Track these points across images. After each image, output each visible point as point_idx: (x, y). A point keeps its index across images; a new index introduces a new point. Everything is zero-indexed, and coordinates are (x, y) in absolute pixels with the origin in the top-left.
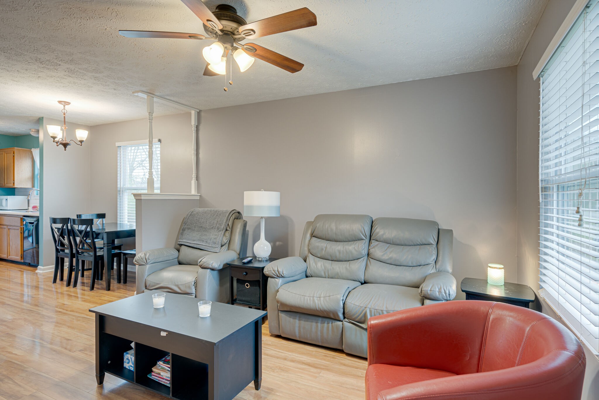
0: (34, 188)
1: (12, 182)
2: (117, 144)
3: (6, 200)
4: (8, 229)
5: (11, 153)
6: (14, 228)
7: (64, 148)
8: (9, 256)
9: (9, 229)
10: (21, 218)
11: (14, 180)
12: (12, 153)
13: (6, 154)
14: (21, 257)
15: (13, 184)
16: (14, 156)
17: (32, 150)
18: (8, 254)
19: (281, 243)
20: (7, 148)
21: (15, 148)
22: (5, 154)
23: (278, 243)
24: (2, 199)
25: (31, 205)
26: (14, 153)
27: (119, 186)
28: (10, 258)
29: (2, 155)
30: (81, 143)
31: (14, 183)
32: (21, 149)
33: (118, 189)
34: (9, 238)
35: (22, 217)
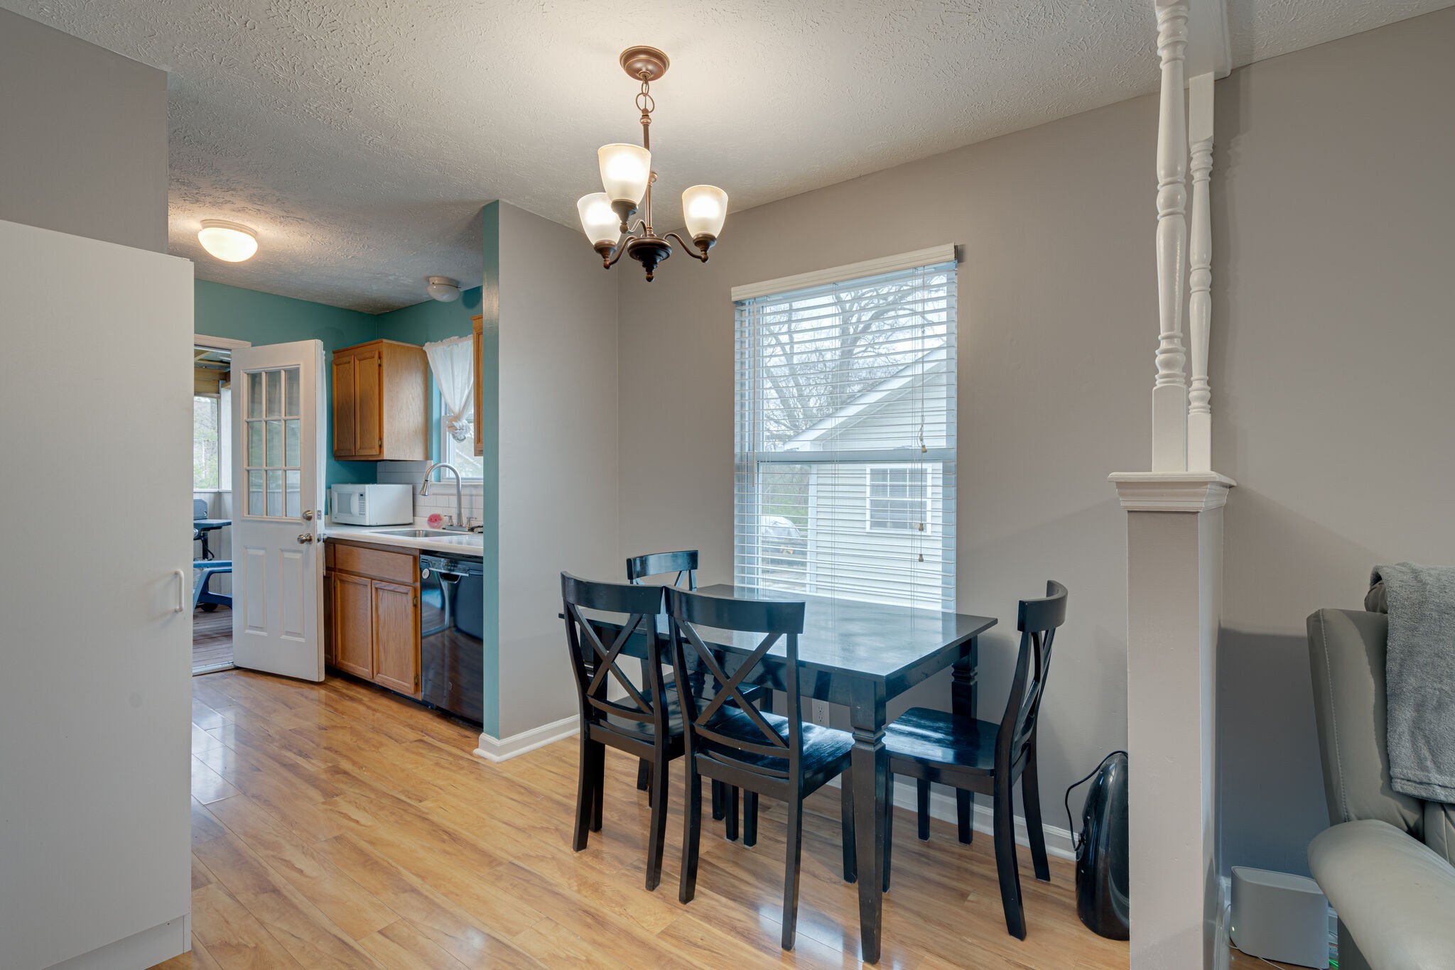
0: (428, 461)
1: (377, 443)
2: (737, 293)
3: (362, 495)
4: (374, 590)
5: (373, 357)
6: (393, 587)
7: (643, 272)
8: (378, 673)
9: (377, 589)
10: (415, 559)
11: (381, 439)
12: (377, 356)
13: (359, 360)
14: (416, 684)
15: (377, 448)
16: (380, 365)
17: (424, 348)
18: (376, 666)
20: (359, 345)
21: (385, 341)
22: (357, 362)
24: (351, 495)
25: (425, 511)
26: (380, 358)
27: (737, 450)
28: (379, 679)
29: (347, 366)
30: (705, 250)
31: (381, 446)
32: (398, 346)
33: (737, 460)
34: (378, 616)
35: (417, 553)
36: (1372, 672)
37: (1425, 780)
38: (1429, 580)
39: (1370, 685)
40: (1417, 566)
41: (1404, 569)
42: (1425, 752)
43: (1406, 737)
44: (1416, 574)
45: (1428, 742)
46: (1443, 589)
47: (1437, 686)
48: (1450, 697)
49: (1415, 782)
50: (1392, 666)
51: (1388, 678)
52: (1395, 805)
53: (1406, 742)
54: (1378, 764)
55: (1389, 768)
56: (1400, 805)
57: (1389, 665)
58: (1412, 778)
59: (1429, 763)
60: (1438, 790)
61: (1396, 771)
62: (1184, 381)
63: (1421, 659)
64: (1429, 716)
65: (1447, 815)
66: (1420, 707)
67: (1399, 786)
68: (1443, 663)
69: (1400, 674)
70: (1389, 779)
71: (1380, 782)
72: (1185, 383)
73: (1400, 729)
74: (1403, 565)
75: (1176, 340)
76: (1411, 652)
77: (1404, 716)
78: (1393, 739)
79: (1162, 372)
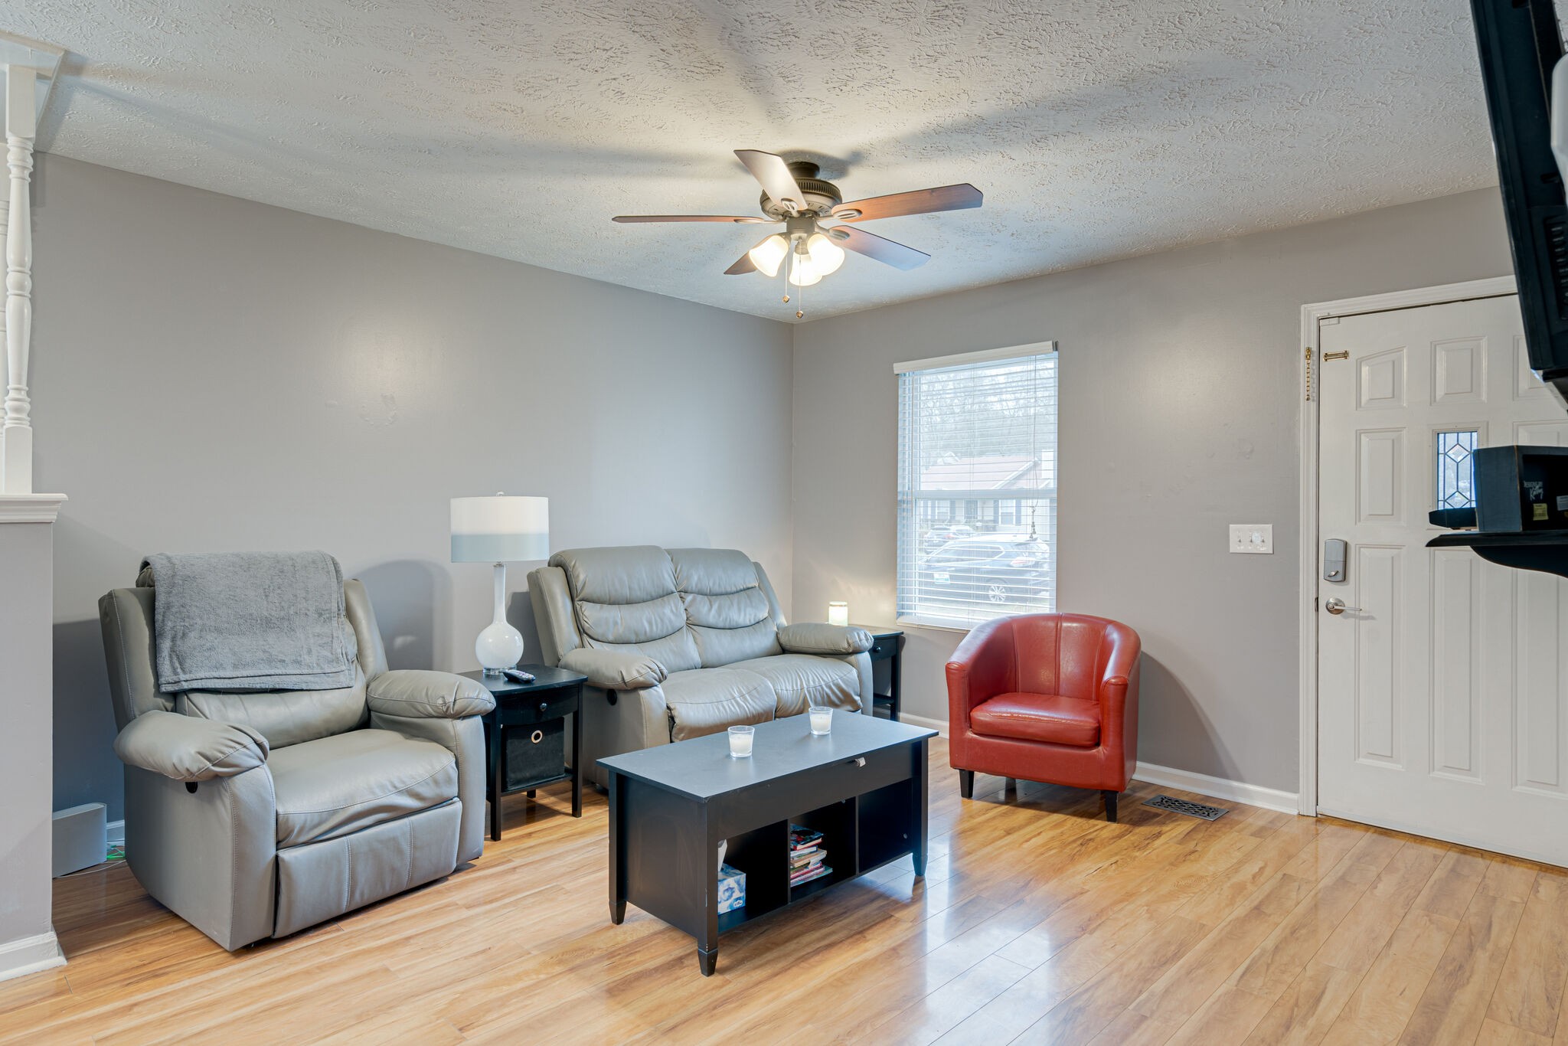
19: (409, 639)
23: (399, 641)
36: (147, 624)
37: (177, 680)
38: (176, 562)
39: (146, 632)
40: (169, 553)
41: (163, 557)
42: (177, 665)
43: (167, 658)
44: (169, 559)
45: (178, 658)
46: (184, 566)
47: (182, 624)
48: (189, 629)
49: (172, 683)
50: (159, 617)
51: (156, 625)
52: (160, 701)
53: (167, 662)
54: (152, 680)
55: (158, 680)
56: (163, 701)
57: (157, 617)
58: (171, 681)
59: (179, 670)
60: (184, 683)
61: (162, 680)
62: (29, 424)
63: (174, 610)
64: (179, 642)
65: (188, 698)
66: (173, 639)
67: (163, 689)
68: (185, 610)
69: (163, 620)
70: (158, 685)
71: (153, 690)
72: (30, 426)
73: (163, 655)
74: (161, 554)
75: (23, 392)
76: (168, 606)
77: (165, 646)
78: (160, 661)
79: (11, 415)
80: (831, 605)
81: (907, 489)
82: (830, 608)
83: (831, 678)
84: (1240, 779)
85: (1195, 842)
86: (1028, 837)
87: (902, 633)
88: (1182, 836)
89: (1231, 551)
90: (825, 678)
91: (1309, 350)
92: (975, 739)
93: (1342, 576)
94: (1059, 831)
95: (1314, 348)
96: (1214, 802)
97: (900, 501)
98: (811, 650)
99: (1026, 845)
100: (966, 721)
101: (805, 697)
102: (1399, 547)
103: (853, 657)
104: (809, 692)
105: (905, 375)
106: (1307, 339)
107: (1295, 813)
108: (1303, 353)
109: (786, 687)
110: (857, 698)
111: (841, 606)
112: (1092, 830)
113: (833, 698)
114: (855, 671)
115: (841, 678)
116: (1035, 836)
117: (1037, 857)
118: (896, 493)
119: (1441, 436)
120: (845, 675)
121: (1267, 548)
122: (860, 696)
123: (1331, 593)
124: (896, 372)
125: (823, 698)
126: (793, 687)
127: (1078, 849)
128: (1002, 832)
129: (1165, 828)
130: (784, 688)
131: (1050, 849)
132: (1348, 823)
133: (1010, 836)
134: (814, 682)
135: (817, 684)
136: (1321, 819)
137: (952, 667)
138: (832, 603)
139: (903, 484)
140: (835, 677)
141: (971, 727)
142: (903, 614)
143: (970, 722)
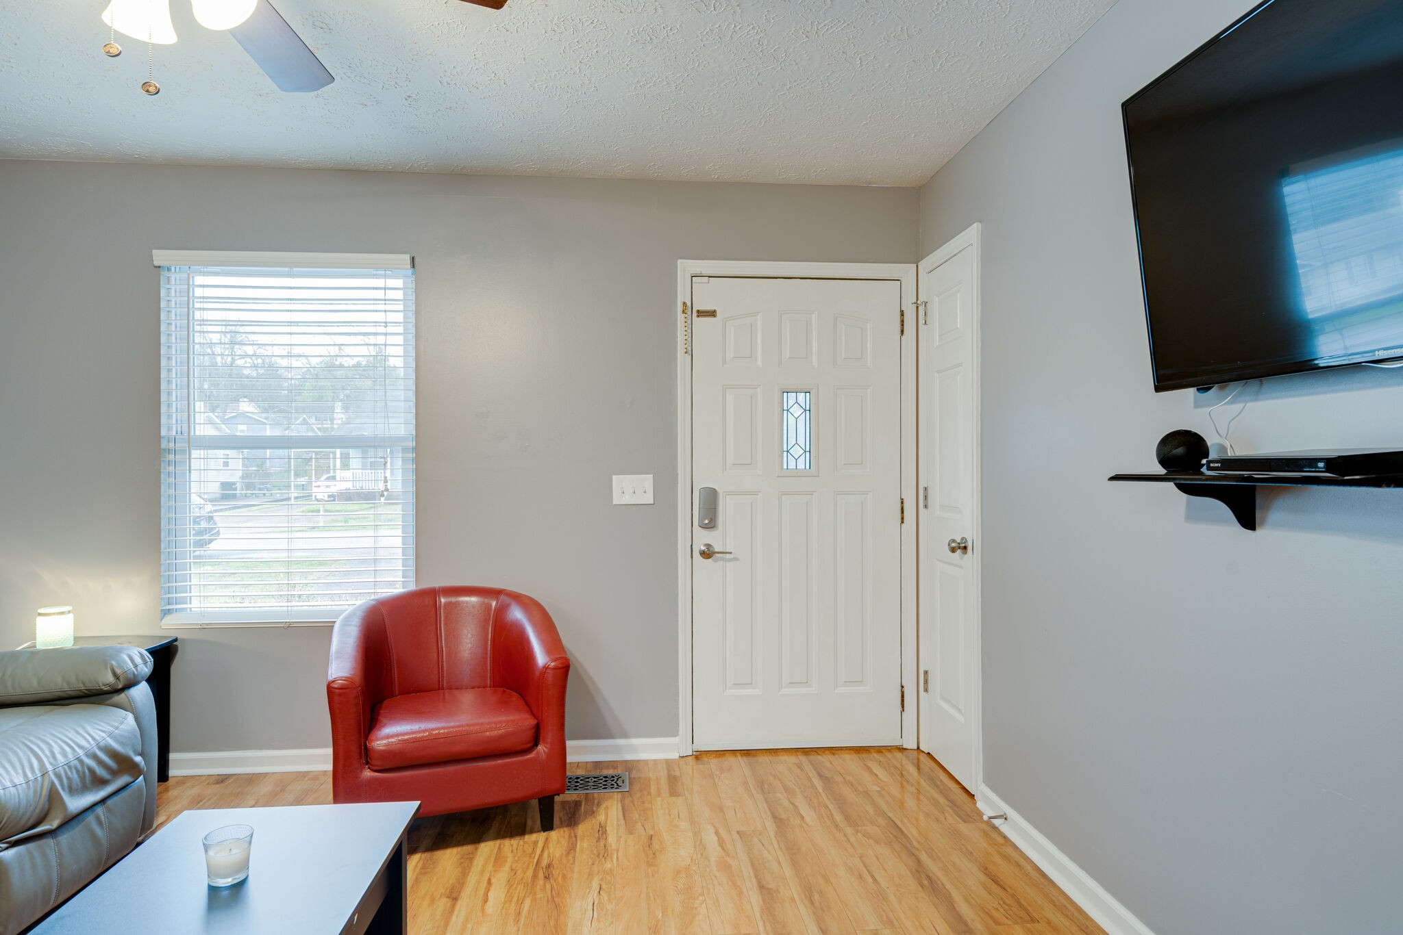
80: (40, 614)
81: (174, 433)
82: (39, 619)
83: (94, 739)
84: (625, 735)
85: (639, 824)
86: (481, 893)
87: (176, 640)
88: (622, 822)
89: (614, 503)
90: (84, 743)
91: (684, 304)
92: (376, 779)
93: (710, 522)
94: (506, 868)
95: (689, 304)
96: (608, 768)
97: (164, 450)
98: (30, 698)
99: (490, 907)
100: (361, 758)
101: (53, 784)
102: (756, 494)
103: (123, 695)
104: (58, 776)
105: (169, 269)
106: (682, 296)
107: (677, 757)
108: (680, 307)
109: (12, 781)
110: (138, 759)
111: (62, 613)
112: (538, 852)
113: (101, 772)
114: (130, 717)
115: (110, 735)
116: (488, 890)
117: (517, 921)
118: (159, 437)
119: (785, 394)
120: (117, 728)
121: (649, 499)
122: (141, 754)
123: (703, 538)
124: (156, 263)
125: (82, 778)
126: (25, 775)
127: (548, 887)
128: (444, 900)
129: (601, 817)
130: (9, 784)
131: (520, 903)
132: (718, 753)
133: (459, 902)
134: (64, 754)
135: (71, 757)
136: (699, 756)
137: (336, 686)
138: (40, 611)
139: (170, 425)
140: (99, 735)
141: (367, 763)
142: (169, 611)
143: (366, 755)
